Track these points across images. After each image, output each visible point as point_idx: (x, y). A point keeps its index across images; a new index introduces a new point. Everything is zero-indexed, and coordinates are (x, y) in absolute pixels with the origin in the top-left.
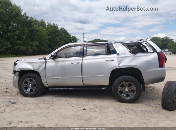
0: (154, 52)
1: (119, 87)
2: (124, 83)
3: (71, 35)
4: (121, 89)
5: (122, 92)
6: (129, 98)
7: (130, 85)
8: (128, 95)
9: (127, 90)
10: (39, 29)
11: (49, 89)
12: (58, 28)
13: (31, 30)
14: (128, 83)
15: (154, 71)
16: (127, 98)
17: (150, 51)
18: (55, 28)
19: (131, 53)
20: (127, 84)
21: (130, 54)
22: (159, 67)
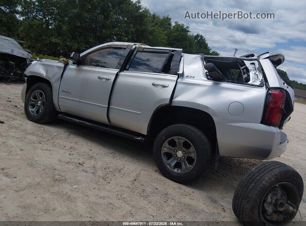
0: (260, 86)
1: (166, 144)
2: (176, 138)
3: (210, 50)
4: (168, 149)
5: (169, 156)
6: (180, 171)
7: (186, 146)
8: (178, 165)
9: (180, 154)
10: (154, 30)
11: (60, 115)
12: (189, 33)
13: (140, 30)
14: (183, 140)
15: (244, 128)
16: (176, 170)
17: (254, 81)
18: (182, 33)
19: (208, 79)
20: (182, 142)
21: (206, 79)
22: (262, 123)
